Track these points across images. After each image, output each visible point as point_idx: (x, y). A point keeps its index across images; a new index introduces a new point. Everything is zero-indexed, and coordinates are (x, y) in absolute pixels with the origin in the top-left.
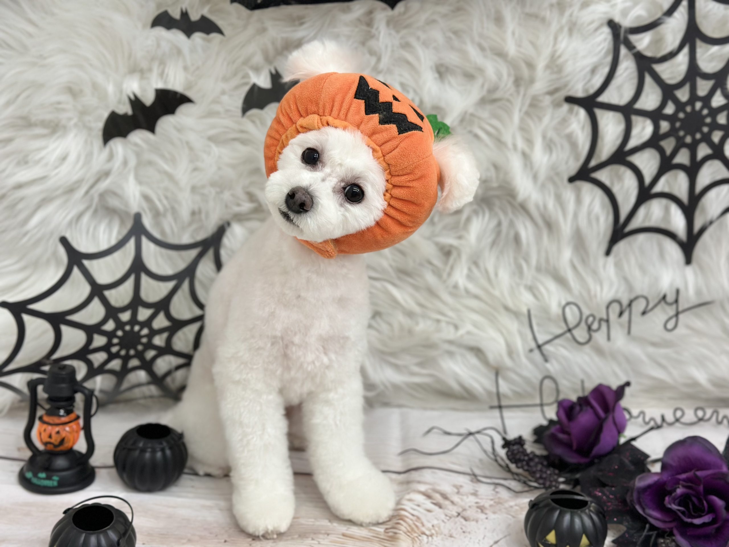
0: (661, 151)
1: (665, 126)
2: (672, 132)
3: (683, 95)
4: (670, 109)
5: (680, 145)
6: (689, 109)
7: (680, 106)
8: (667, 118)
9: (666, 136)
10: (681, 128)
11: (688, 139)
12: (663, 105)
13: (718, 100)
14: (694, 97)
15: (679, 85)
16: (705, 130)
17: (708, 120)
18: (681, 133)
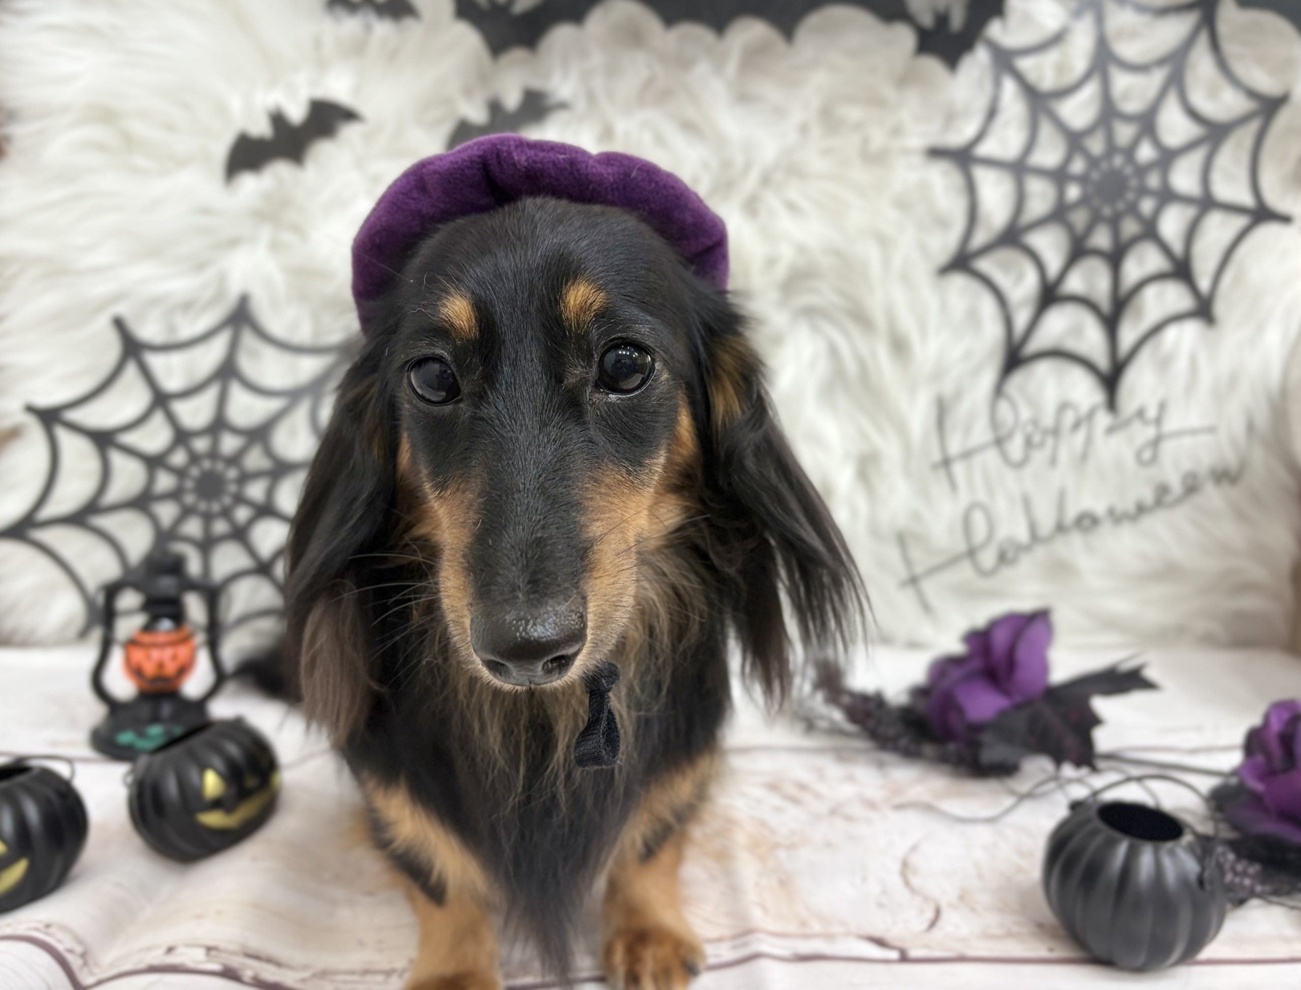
0: (1069, 227)
1: (1073, 192)
2: (1083, 201)
3: (1096, 145)
4: (1078, 166)
5: (1095, 220)
6: (1104, 166)
7: (1093, 162)
8: (1076, 179)
9: (1075, 206)
10: (1097, 193)
11: (1107, 211)
12: (1068, 160)
13: (1146, 152)
14: (1111, 148)
15: (1089, 131)
16: (1130, 196)
17: (1134, 182)
18: (1096, 202)
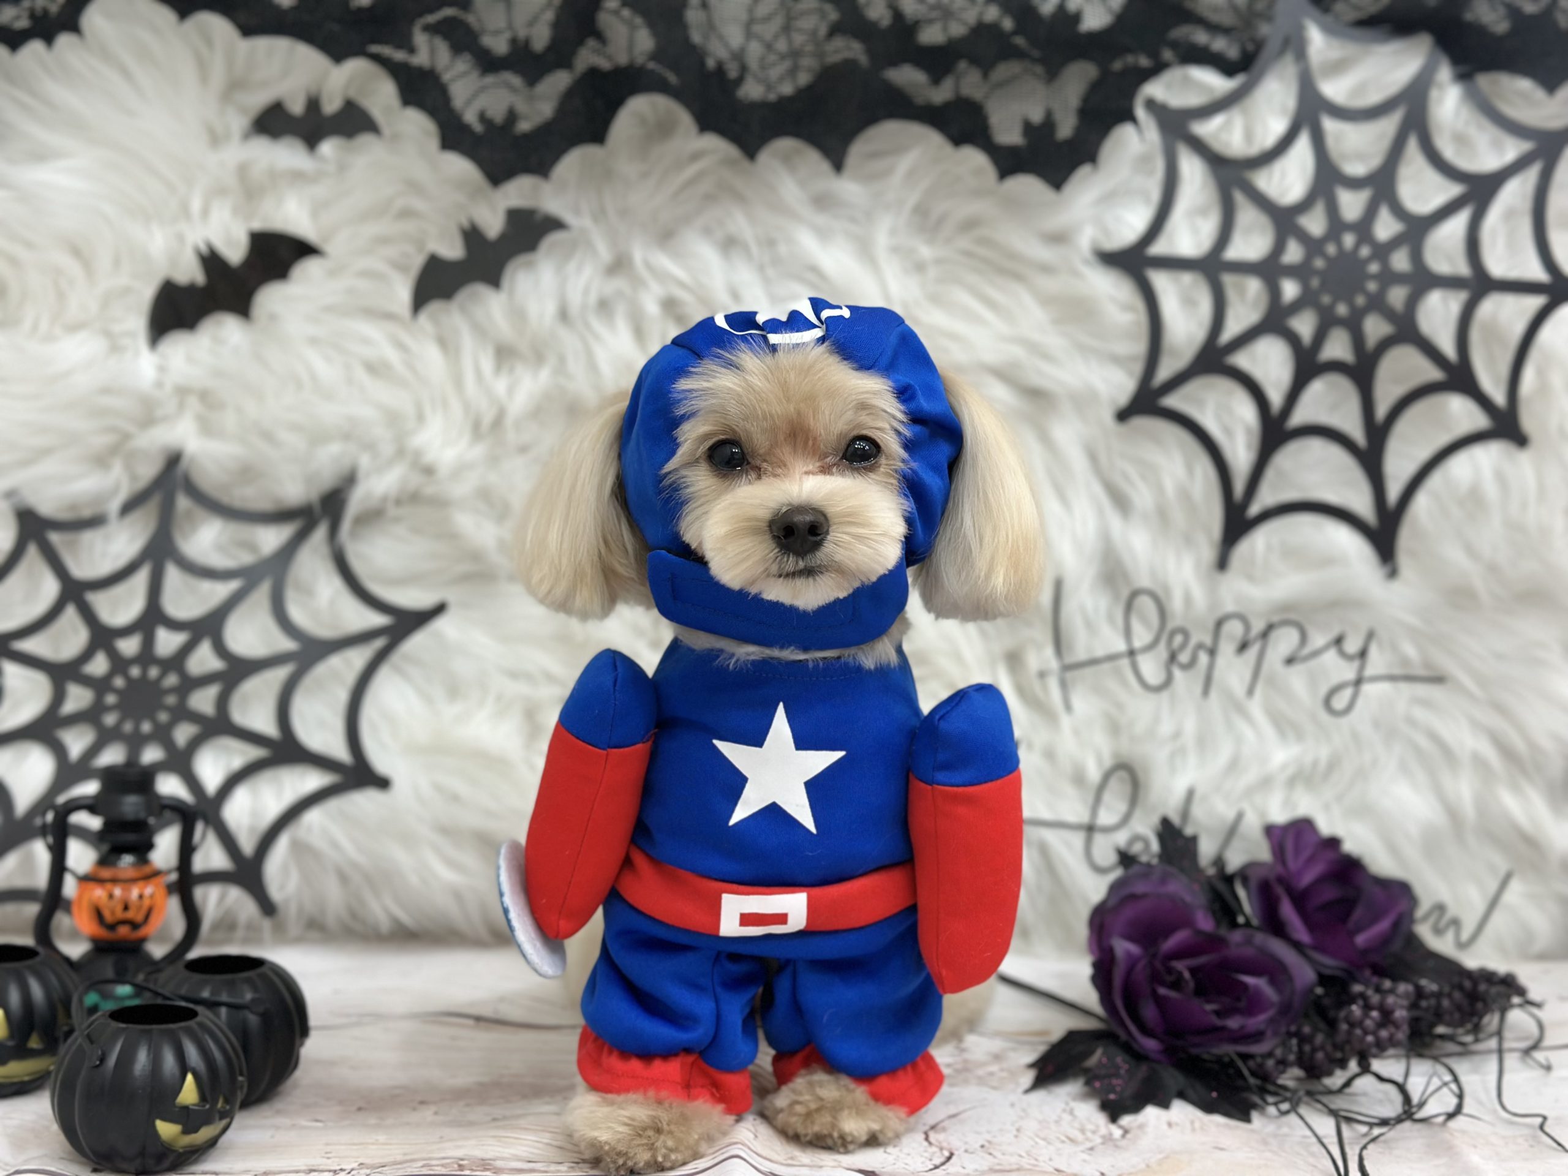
0: (1292, 338)
1: (1290, 290)
2: (1307, 299)
3: (1315, 223)
4: (1293, 253)
5: (1328, 322)
6: (1331, 249)
7: (1312, 246)
8: (1292, 271)
9: (1296, 307)
10: (1324, 287)
11: (1342, 310)
12: (1279, 247)
13: (1386, 227)
14: (1336, 225)
15: (1304, 206)
16: (1372, 286)
17: (1374, 268)
18: (1326, 299)
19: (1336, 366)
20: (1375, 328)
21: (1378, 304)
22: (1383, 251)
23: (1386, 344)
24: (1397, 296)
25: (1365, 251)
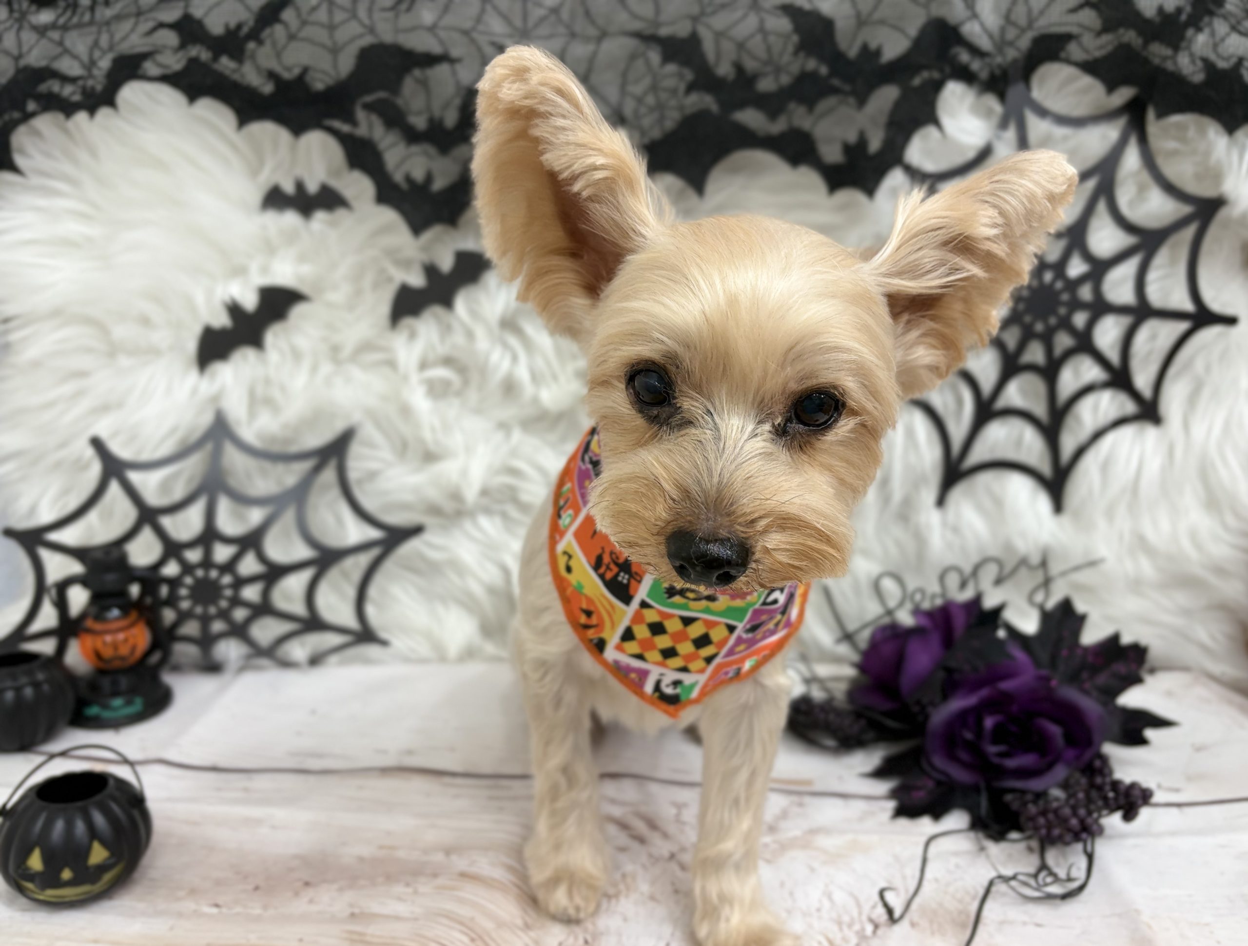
0: (1001, 346)
2: (1014, 317)
5: (1028, 336)
10: (1028, 310)
11: (1039, 327)
13: (1076, 268)
16: (1062, 311)
17: (1065, 297)
18: (1028, 319)
19: (1032, 368)
20: (1063, 341)
21: (1066, 324)
22: (1073, 285)
23: (1069, 354)
24: (1080, 319)
25: (1059, 285)
